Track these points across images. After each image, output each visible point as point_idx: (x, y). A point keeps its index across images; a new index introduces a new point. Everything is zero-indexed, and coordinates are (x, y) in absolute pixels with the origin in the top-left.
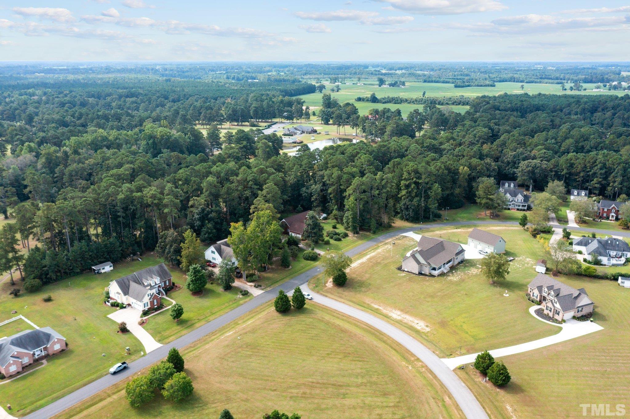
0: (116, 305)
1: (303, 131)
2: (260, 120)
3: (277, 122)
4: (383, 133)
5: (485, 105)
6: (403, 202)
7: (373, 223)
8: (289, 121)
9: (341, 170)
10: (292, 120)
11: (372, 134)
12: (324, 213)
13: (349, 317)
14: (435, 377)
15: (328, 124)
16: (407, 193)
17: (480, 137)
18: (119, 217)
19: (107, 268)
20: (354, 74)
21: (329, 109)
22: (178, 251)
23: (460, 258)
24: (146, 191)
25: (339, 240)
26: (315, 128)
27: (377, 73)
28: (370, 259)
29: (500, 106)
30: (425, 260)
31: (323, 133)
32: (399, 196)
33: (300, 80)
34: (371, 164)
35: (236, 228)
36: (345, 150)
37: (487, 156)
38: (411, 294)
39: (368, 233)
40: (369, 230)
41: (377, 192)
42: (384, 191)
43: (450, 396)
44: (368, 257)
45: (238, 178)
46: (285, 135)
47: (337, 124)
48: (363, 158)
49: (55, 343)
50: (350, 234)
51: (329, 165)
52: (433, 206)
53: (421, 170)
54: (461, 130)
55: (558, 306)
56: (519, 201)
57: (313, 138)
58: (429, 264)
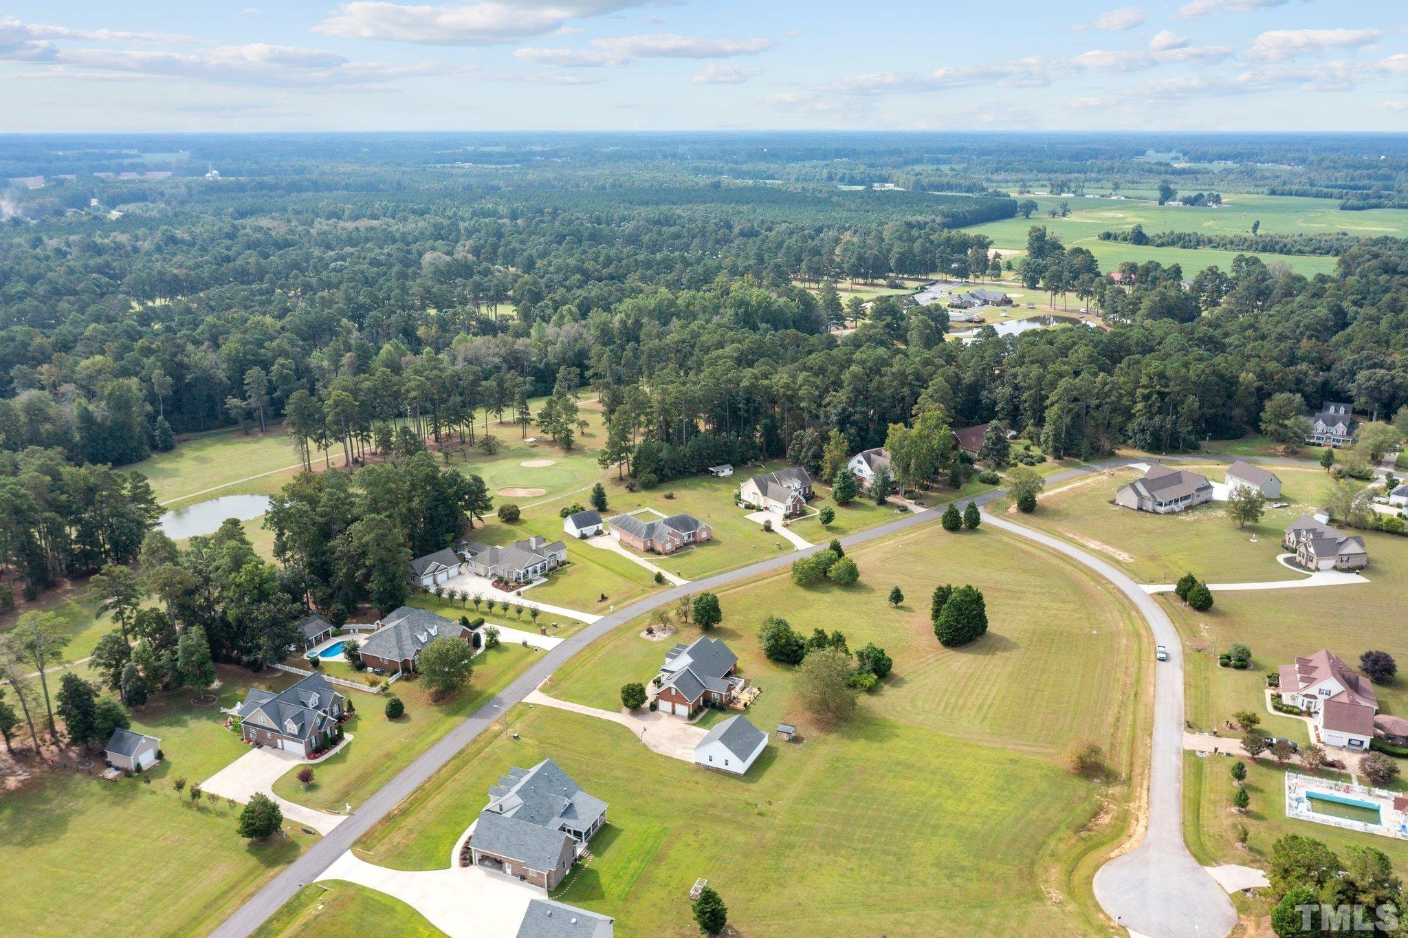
0: (750, 507)
1: (985, 301)
2: (906, 276)
3: (937, 281)
4: (1134, 312)
5: (1369, 260)
6: (1136, 421)
7: (1085, 446)
8: (959, 280)
9: (1045, 367)
10: (967, 278)
11: (1117, 312)
12: (1013, 429)
13: (1034, 542)
14: (1126, 597)
15: (1036, 288)
16: (1145, 407)
17: (1307, 327)
18: (740, 409)
19: (727, 472)
20: (1108, 170)
21: (1040, 261)
22: (818, 456)
23: (1203, 496)
24: (775, 378)
25: (1032, 464)
26: (1008, 296)
27: (1163, 168)
28: (1074, 489)
29: (1398, 265)
30: (1149, 490)
31: (1024, 305)
32: (1133, 411)
33: (985, 185)
34: (1092, 360)
35: (896, 431)
36: (1055, 338)
37: (1303, 359)
38: (1121, 528)
39: (1077, 460)
40: (1078, 456)
41: (1097, 402)
42: (1108, 400)
43: (1138, 611)
44: (1070, 486)
45: (894, 370)
46: (952, 306)
47: (1052, 290)
48: (1081, 352)
49: (702, 530)
50: (1050, 459)
51: (1026, 360)
52: (1185, 429)
53: (1169, 373)
54: (1278, 312)
55: (1312, 550)
56: (1340, 433)
57: (1003, 315)
58: (1153, 497)
